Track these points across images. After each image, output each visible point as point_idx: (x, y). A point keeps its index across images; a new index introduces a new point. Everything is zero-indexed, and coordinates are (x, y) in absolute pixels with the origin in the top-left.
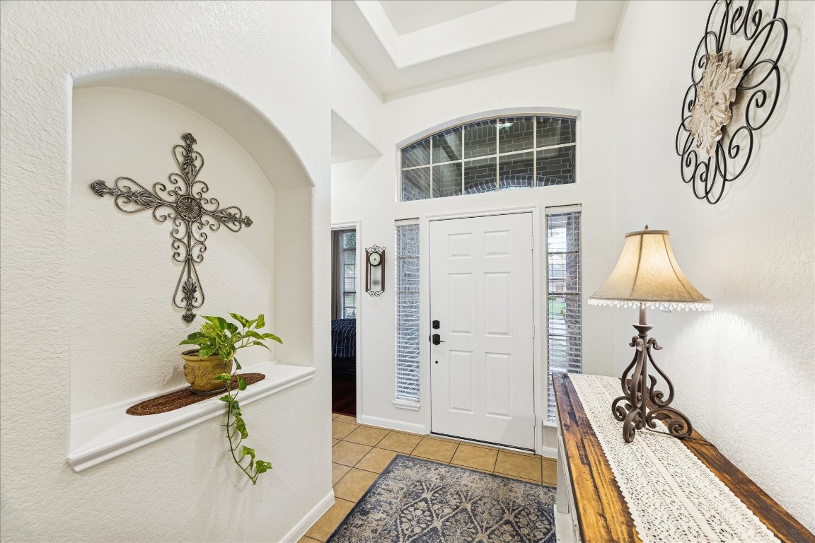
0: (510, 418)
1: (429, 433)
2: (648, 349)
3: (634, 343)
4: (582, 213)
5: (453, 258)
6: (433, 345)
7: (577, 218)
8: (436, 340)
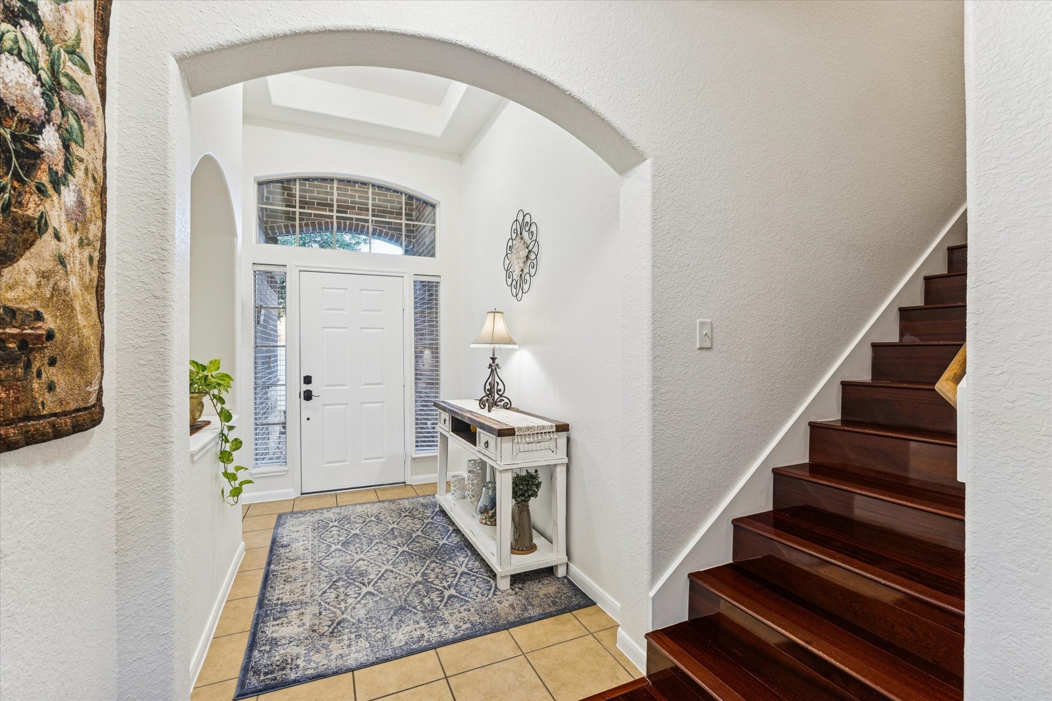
0: (385, 460)
1: (299, 495)
2: (496, 368)
3: (490, 366)
4: (441, 284)
5: (326, 312)
6: (304, 402)
7: (437, 286)
8: (308, 396)
